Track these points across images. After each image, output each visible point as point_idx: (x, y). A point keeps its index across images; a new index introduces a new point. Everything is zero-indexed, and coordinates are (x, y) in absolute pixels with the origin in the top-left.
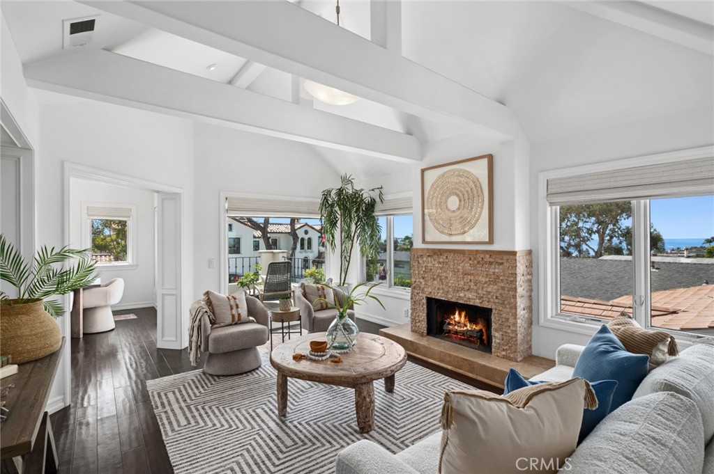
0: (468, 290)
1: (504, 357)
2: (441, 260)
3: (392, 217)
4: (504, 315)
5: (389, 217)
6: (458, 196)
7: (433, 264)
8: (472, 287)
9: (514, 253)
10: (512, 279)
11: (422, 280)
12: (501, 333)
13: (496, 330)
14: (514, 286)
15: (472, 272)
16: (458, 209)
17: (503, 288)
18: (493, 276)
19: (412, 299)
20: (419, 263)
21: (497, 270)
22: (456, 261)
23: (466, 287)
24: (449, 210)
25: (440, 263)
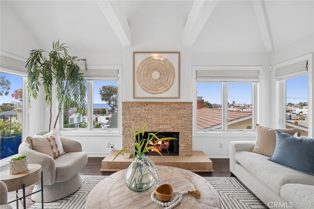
0: (165, 124)
1: (186, 155)
2: (147, 108)
3: (92, 81)
4: (186, 135)
5: (90, 81)
6: (159, 71)
7: (141, 111)
8: (168, 122)
9: (191, 103)
10: (190, 116)
11: (132, 122)
12: (185, 144)
13: (182, 143)
14: (191, 119)
15: (169, 114)
16: (159, 79)
17: (185, 121)
18: (180, 115)
19: (123, 134)
20: (129, 111)
21: (182, 112)
22: (157, 109)
23: (165, 123)
24: (152, 79)
25: (146, 110)
